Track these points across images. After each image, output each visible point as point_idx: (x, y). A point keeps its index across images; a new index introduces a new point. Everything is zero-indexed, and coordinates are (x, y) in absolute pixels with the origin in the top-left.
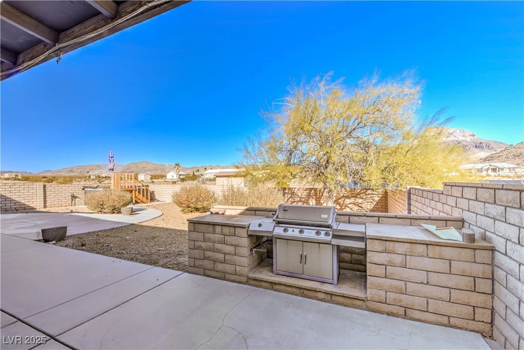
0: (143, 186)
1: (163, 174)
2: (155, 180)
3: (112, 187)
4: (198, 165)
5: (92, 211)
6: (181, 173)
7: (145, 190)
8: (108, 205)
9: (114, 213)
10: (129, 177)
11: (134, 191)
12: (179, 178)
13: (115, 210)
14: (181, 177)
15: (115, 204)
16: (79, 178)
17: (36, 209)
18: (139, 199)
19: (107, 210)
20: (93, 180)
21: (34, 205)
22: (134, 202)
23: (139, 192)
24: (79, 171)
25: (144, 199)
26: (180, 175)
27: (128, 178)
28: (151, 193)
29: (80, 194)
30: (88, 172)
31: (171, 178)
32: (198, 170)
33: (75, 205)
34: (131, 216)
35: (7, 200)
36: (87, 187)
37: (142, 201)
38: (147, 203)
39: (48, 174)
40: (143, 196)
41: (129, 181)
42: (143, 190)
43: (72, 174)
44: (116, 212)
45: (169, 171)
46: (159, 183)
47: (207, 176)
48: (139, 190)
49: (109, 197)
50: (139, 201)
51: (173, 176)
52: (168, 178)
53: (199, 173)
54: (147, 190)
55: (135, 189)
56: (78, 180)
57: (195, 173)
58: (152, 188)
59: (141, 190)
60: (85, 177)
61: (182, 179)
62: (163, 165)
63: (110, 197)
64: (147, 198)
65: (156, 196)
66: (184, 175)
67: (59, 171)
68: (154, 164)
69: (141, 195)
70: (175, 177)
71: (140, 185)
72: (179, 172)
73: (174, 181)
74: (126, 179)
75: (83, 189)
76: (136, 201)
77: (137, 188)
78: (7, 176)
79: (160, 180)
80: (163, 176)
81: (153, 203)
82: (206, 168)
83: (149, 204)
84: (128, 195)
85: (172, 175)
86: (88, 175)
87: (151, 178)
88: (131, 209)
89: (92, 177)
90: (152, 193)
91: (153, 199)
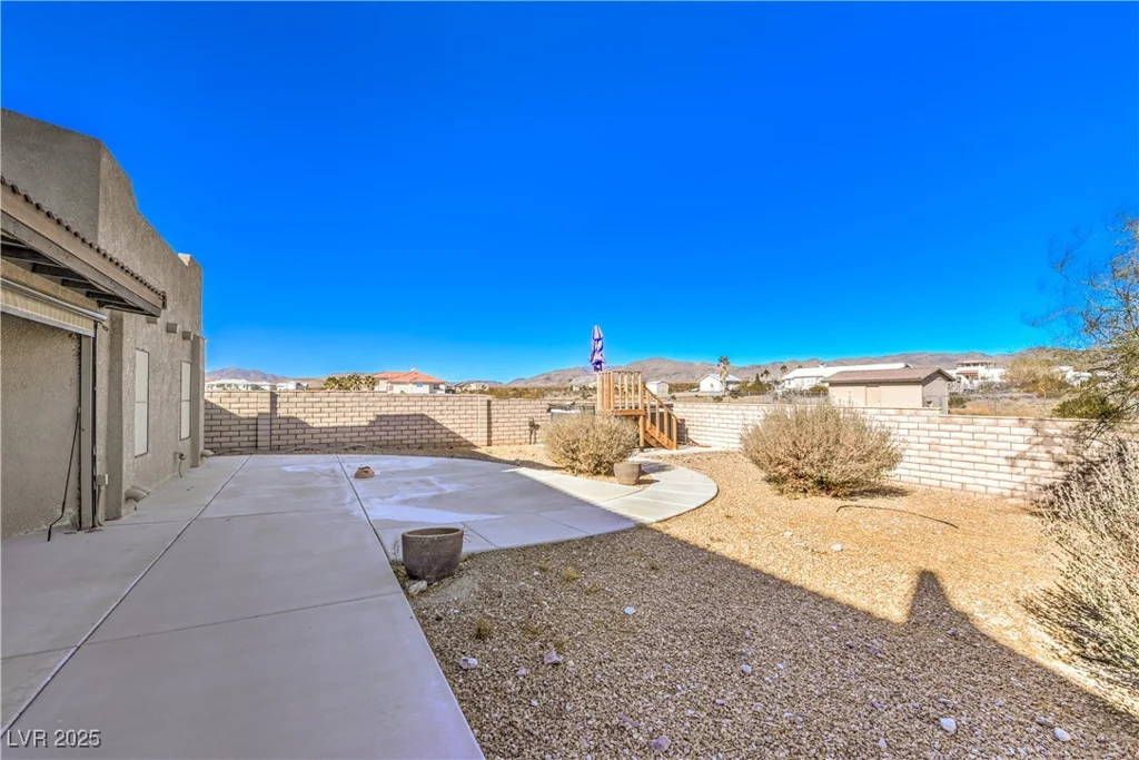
0: (661, 407)
1: (691, 381)
2: (677, 395)
3: (599, 408)
4: (765, 362)
5: (555, 465)
6: (731, 378)
7: (665, 415)
8: (587, 452)
9: (599, 473)
10: (632, 388)
11: (641, 418)
12: (727, 389)
13: (602, 467)
14: (731, 387)
15: (602, 452)
16: (559, 390)
17: (476, 447)
18: (652, 437)
19: (584, 467)
20: (576, 393)
21: (474, 439)
22: (642, 444)
23: (653, 422)
24: (558, 378)
25: (664, 439)
26: (728, 383)
27: (630, 390)
28: (678, 424)
29: (543, 419)
30: (570, 380)
31: (709, 389)
32: (766, 372)
33: (535, 443)
34: (636, 488)
35: (437, 427)
36: (555, 407)
37: (658, 443)
38: (671, 448)
39: (520, 385)
40: (662, 430)
41: (632, 396)
42: (662, 415)
43: (549, 384)
44: (603, 471)
45: (703, 376)
46: (689, 400)
47: (793, 385)
48: (653, 415)
49: (587, 431)
50: (652, 442)
51: (712, 386)
52: (702, 389)
53: (769, 379)
54: (669, 415)
55: (643, 413)
56: (554, 393)
57: (761, 379)
58: (679, 411)
59: (657, 415)
60: (566, 389)
61: (733, 391)
62: (691, 364)
63: (591, 433)
64: (670, 437)
65: (690, 432)
66: (737, 383)
67: (532, 380)
68: (674, 363)
69: (658, 428)
70: (718, 388)
71: (656, 403)
72: (727, 376)
73: (715, 395)
74: (626, 390)
75: (549, 410)
76: (645, 441)
77: (649, 411)
78: (473, 387)
79: (687, 394)
80: (691, 387)
81: (685, 450)
82: (784, 367)
83: (675, 452)
84: (629, 429)
85: (711, 384)
86: (569, 385)
87: (670, 391)
88: (636, 470)
89: (574, 389)
90: (681, 425)
91: (682, 438)
